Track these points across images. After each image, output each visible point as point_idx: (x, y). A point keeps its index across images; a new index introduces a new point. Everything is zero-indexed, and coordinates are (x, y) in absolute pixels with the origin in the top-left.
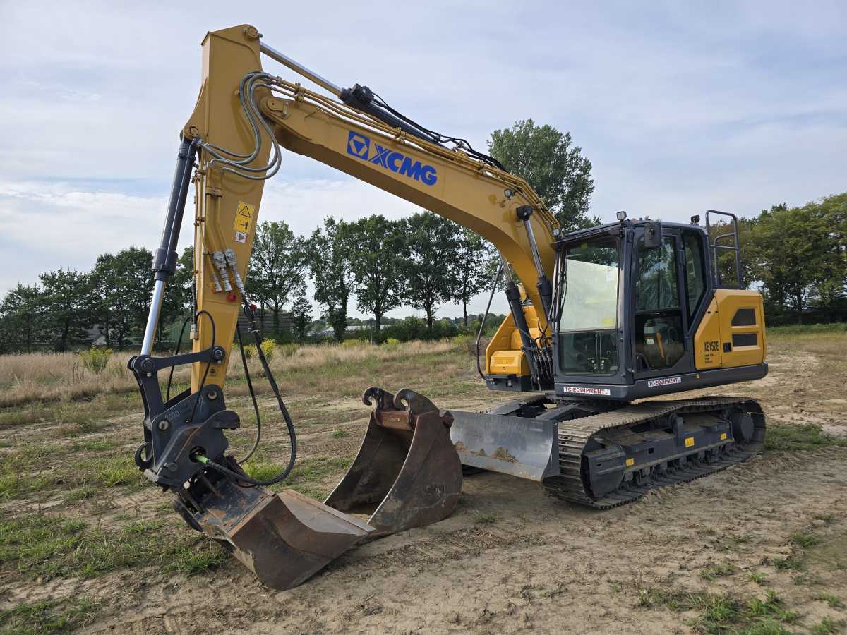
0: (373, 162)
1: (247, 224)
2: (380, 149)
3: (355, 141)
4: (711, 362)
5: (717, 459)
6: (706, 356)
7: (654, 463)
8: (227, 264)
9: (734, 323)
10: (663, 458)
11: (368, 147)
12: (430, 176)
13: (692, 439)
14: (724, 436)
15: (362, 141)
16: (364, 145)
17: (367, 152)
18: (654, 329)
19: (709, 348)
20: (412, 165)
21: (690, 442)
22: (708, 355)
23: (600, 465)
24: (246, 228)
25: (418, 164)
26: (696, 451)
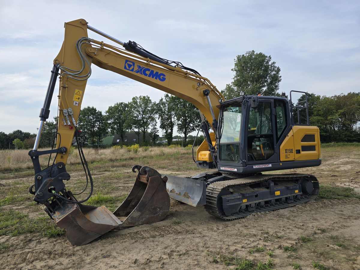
0: (136, 72)
1: (79, 98)
2: (140, 67)
3: (128, 64)
4: (289, 158)
5: (293, 202)
6: (286, 155)
7: (257, 202)
8: (69, 114)
9: (302, 141)
10: (263, 199)
11: (134, 66)
12: (162, 78)
13: (279, 192)
14: (297, 191)
15: (131, 64)
16: (132, 65)
17: (133, 68)
18: (259, 143)
19: (288, 152)
20: (154, 73)
21: (278, 193)
22: (287, 155)
23: (228, 201)
24: (79, 100)
25: (157, 73)
26: (281, 197)
